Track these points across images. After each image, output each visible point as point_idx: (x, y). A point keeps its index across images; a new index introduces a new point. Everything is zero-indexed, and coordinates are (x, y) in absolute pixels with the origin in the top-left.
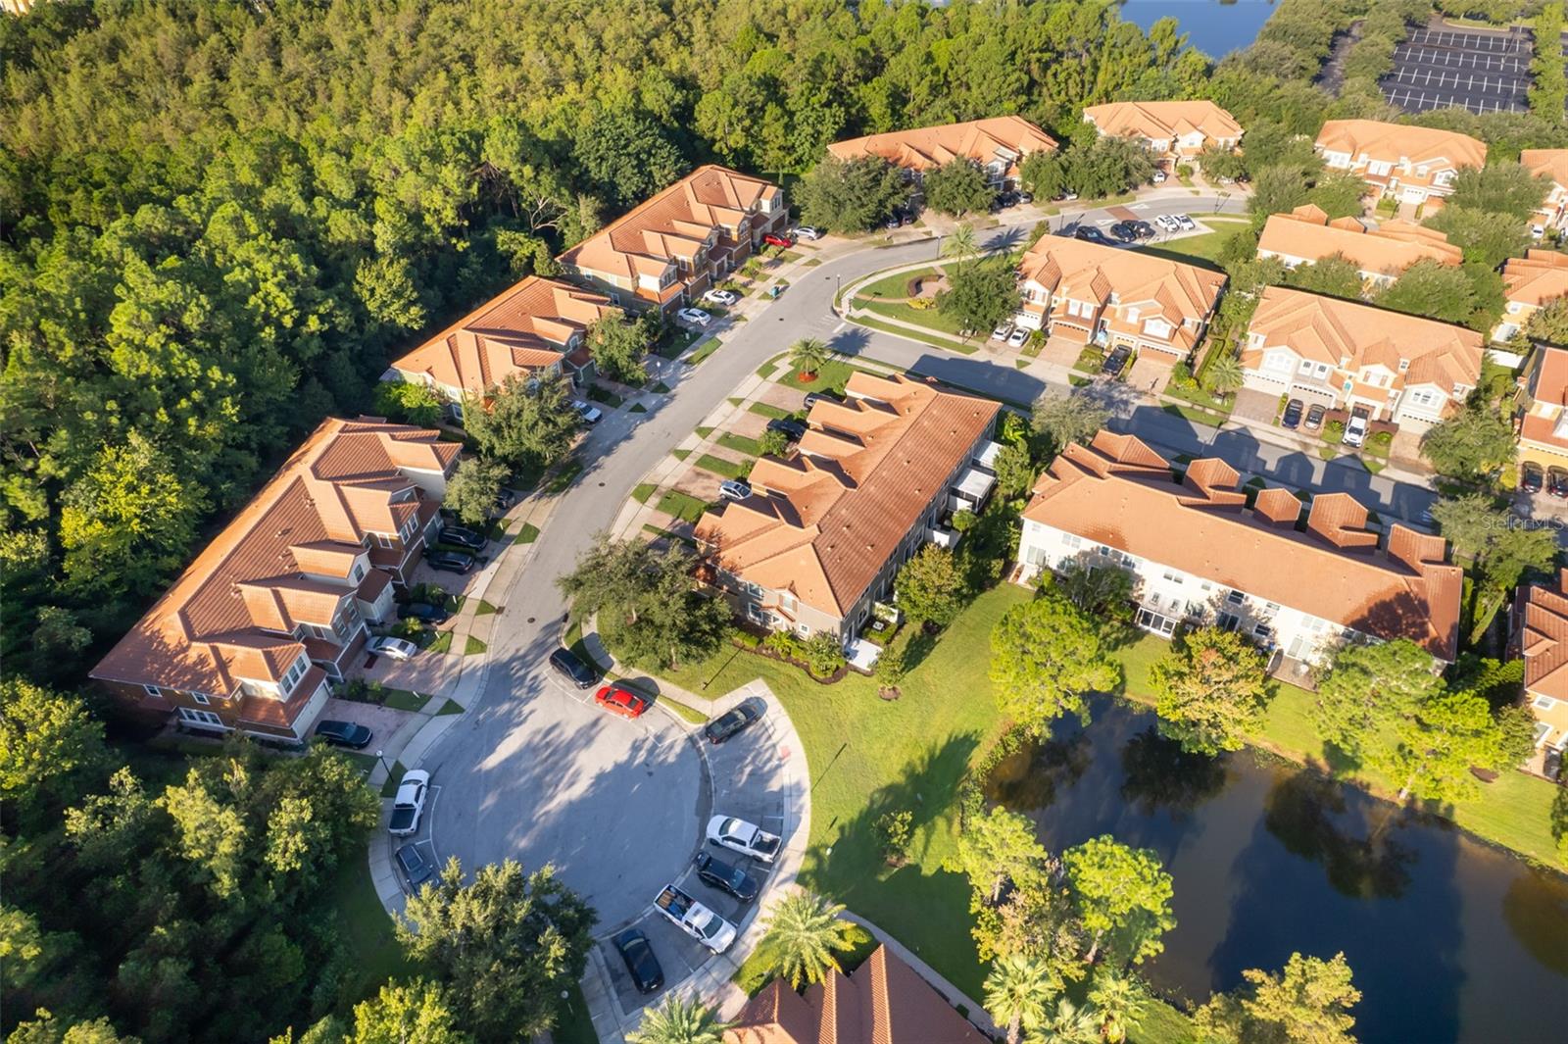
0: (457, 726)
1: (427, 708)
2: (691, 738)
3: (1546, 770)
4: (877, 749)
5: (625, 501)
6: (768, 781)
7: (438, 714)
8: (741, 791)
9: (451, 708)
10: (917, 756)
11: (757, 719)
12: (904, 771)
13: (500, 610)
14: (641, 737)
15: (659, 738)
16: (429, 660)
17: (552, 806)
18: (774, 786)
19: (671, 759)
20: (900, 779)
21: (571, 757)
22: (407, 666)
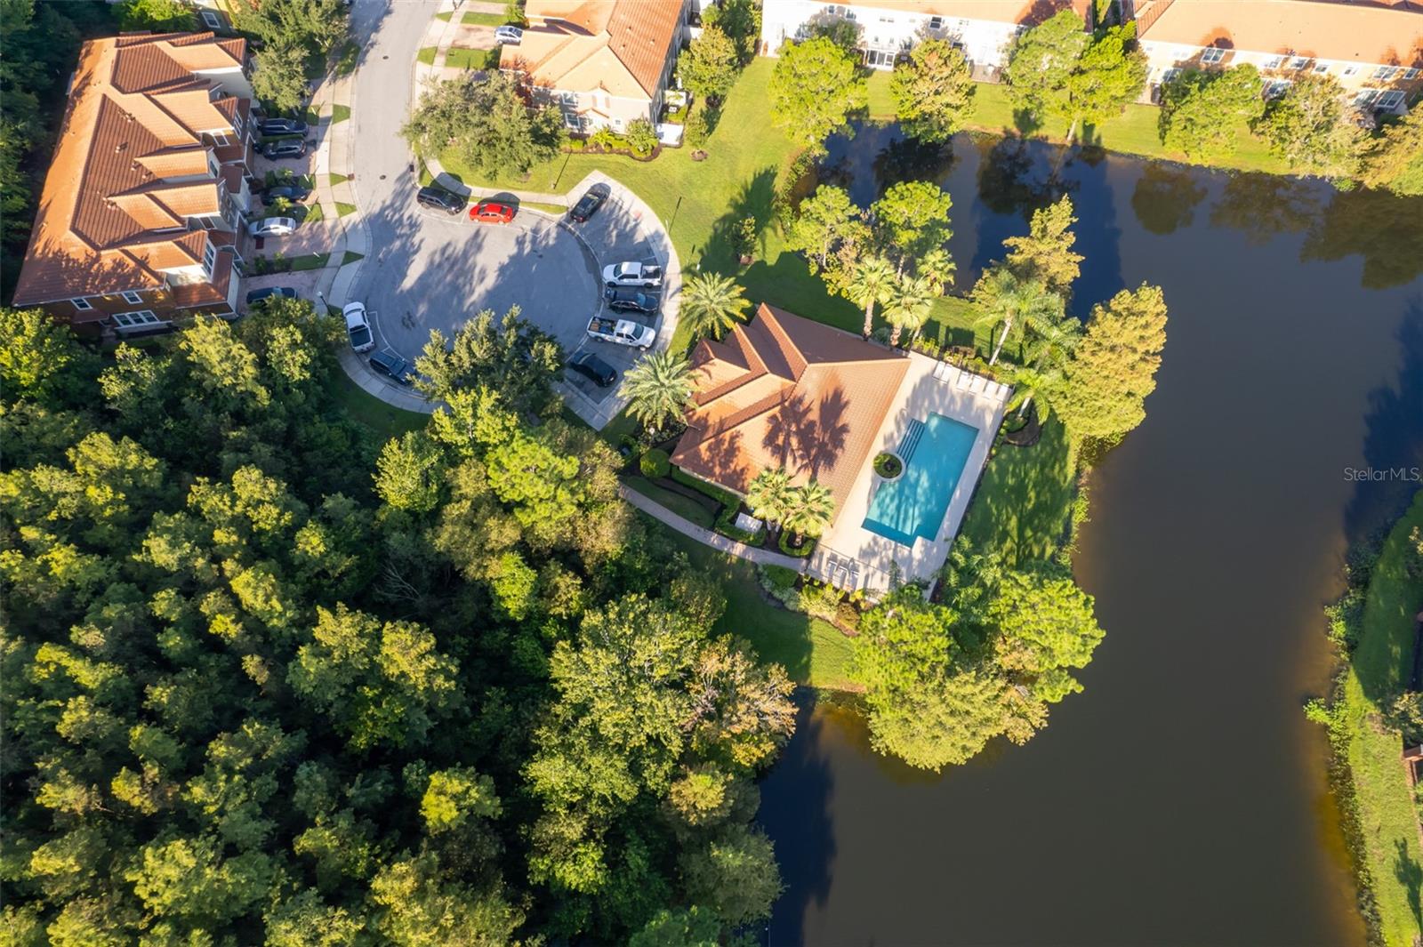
0: (364, 267)
1: (331, 262)
2: (560, 225)
3: (1153, 99)
4: (705, 195)
5: (414, 66)
6: (633, 236)
7: (343, 264)
8: (615, 248)
9: (350, 257)
10: (736, 192)
11: (606, 197)
12: (729, 205)
13: (351, 177)
14: (520, 233)
15: (535, 231)
16: (311, 229)
17: (474, 297)
18: (639, 238)
19: (551, 242)
20: (730, 210)
21: (470, 261)
22: (294, 238)
